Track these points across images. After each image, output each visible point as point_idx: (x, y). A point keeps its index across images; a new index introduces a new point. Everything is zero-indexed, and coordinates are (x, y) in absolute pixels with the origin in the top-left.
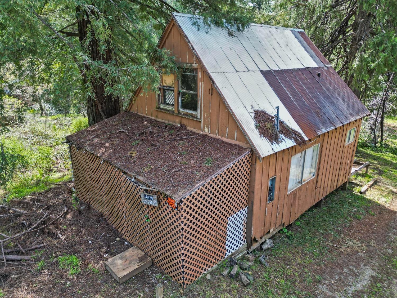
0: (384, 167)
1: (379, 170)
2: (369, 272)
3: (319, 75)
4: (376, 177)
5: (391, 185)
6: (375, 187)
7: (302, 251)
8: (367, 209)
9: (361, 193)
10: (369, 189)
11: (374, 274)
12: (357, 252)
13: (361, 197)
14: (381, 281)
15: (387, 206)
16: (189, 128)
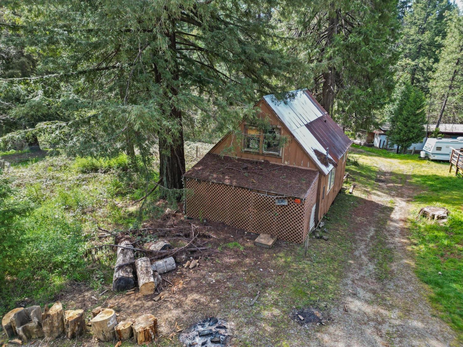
0: (354, 176)
1: (352, 178)
2: (372, 229)
3: (325, 121)
4: (353, 183)
5: (363, 187)
6: (355, 189)
7: (340, 225)
8: (358, 202)
9: (350, 193)
10: (354, 190)
11: (375, 229)
12: (363, 222)
13: (351, 196)
14: (379, 231)
15: (367, 199)
16: (271, 162)
